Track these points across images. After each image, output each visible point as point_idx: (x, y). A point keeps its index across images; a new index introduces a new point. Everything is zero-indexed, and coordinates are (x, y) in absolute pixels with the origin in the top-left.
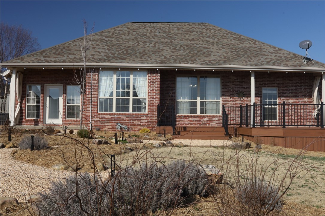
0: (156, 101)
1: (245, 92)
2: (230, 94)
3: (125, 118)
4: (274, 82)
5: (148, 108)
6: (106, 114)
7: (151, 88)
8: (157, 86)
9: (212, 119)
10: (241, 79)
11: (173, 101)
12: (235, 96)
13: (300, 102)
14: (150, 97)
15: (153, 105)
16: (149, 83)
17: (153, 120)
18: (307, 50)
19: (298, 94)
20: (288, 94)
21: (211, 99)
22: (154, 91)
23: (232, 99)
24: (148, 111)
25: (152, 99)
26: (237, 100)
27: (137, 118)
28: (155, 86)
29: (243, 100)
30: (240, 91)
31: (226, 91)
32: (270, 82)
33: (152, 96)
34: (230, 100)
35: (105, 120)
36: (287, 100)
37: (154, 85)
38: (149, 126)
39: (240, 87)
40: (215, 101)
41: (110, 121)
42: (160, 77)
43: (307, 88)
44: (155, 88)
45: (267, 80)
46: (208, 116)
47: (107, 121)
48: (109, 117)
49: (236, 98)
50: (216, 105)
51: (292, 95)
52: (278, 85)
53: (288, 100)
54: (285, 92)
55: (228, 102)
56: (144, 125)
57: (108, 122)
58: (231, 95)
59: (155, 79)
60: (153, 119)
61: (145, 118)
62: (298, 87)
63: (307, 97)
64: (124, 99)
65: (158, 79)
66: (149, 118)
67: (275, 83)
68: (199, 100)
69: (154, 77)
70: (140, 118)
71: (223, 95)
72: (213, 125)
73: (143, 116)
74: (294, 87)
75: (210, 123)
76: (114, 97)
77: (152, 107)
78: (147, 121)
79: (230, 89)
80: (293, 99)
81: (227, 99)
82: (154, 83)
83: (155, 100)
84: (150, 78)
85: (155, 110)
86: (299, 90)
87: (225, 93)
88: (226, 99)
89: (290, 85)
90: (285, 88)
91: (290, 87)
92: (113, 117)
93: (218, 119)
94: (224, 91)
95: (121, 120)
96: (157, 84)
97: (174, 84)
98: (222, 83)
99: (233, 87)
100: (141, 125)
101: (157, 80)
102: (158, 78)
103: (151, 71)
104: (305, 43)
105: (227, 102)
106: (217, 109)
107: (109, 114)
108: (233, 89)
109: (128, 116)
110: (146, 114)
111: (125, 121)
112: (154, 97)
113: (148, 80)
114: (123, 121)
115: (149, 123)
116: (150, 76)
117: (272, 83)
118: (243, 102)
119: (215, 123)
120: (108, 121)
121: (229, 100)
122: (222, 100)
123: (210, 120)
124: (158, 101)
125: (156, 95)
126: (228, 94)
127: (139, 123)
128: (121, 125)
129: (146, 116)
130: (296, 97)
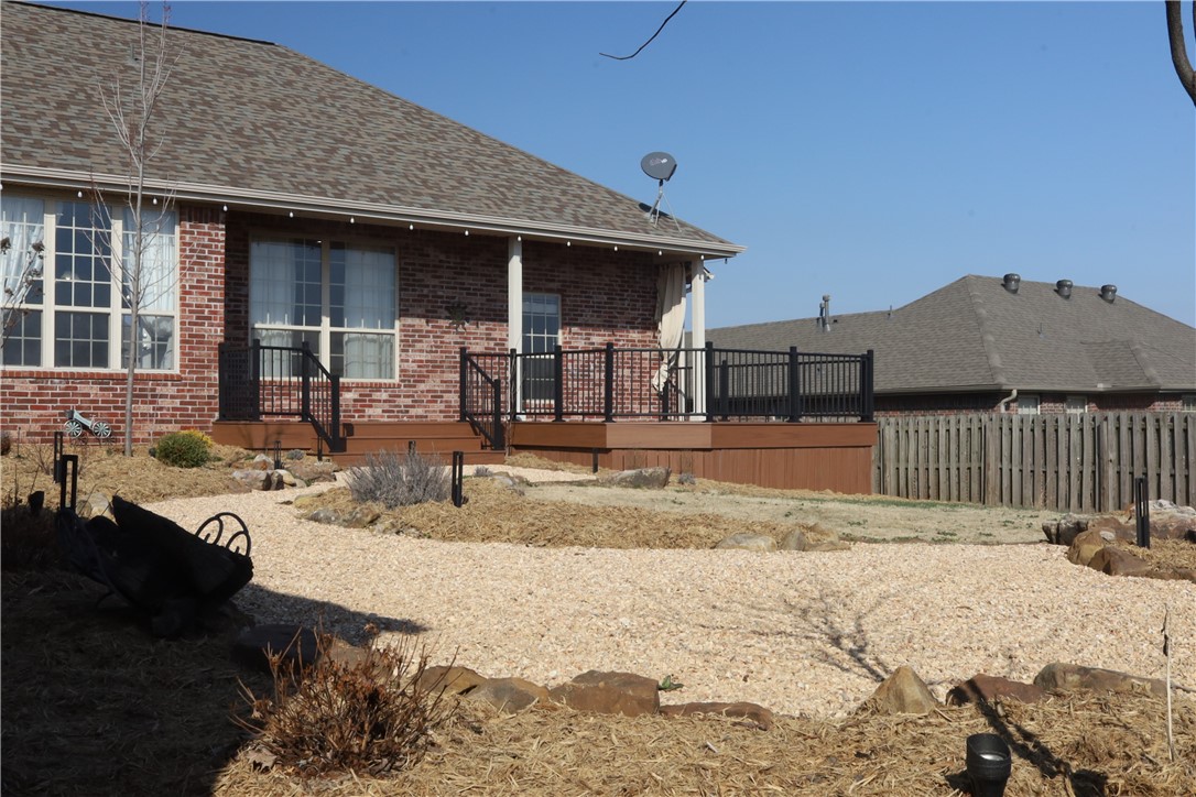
0: (212, 325)
1: (470, 304)
2: (427, 311)
3: (93, 390)
4: (551, 276)
5: (183, 354)
6: (18, 373)
7: (193, 275)
8: (216, 271)
9: (371, 395)
10: (458, 261)
11: (242, 328)
12: (440, 318)
13: (621, 343)
14: (191, 312)
15: (202, 343)
16: (187, 257)
17: (204, 397)
18: (661, 183)
19: (616, 317)
20: (588, 316)
21: (366, 326)
22: (204, 288)
23: (433, 327)
24: (181, 366)
25: (198, 318)
26: (446, 332)
27: (141, 390)
28: (207, 270)
29: (462, 333)
30: (457, 300)
31: (414, 301)
33: (197, 306)
34: (427, 332)
35: (13, 401)
36: (586, 334)
37: (203, 264)
38: (189, 422)
39: (456, 288)
40: (378, 334)
41: (35, 401)
42: (227, 236)
43: (638, 301)
44: (209, 276)
45: (535, 269)
46: (358, 384)
47: (19, 401)
48: (29, 387)
49: (444, 323)
50: (377, 345)
51: (599, 321)
52: (561, 286)
53: (590, 334)
54: (581, 311)
55: (419, 336)
56: (168, 418)
57: (26, 408)
58: (429, 315)
59: (206, 242)
60: (202, 394)
61: (171, 390)
62: (616, 295)
63: (637, 328)
64: (89, 314)
65: (220, 245)
66: (189, 391)
67: (553, 281)
68: (326, 328)
69: (205, 234)
70: (154, 390)
71: (404, 313)
72: (374, 416)
73: (166, 385)
74: (605, 294)
75: (364, 411)
76: (49, 308)
77: (198, 349)
78: (178, 401)
79: (425, 291)
80: (602, 332)
81: (416, 328)
82: (206, 258)
83: (206, 322)
84: (188, 236)
85: (209, 361)
86: (618, 304)
87: (411, 306)
88: (414, 326)
89: (593, 288)
90: (580, 297)
91: (593, 293)
92: (47, 388)
93: (390, 396)
94: (408, 300)
95: (79, 399)
96: (215, 264)
97: (243, 266)
98: (401, 269)
99: (434, 286)
100: (159, 417)
101: (216, 247)
102: (219, 241)
103: (193, 211)
104: (657, 161)
105: (417, 338)
106: (380, 359)
107: (31, 374)
108: (435, 292)
109: (108, 384)
110: (178, 376)
111: (96, 401)
112: (203, 312)
113: (184, 244)
114: (86, 402)
115: (187, 409)
116: (188, 229)
117: (547, 280)
118: (466, 338)
119: (378, 411)
120: (24, 401)
121: (421, 331)
122: (401, 331)
123: (365, 401)
124: (219, 329)
125: (213, 304)
126: (420, 311)
127: (148, 409)
128: (84, 421)
129: (177, 385)
130: (609, 326)
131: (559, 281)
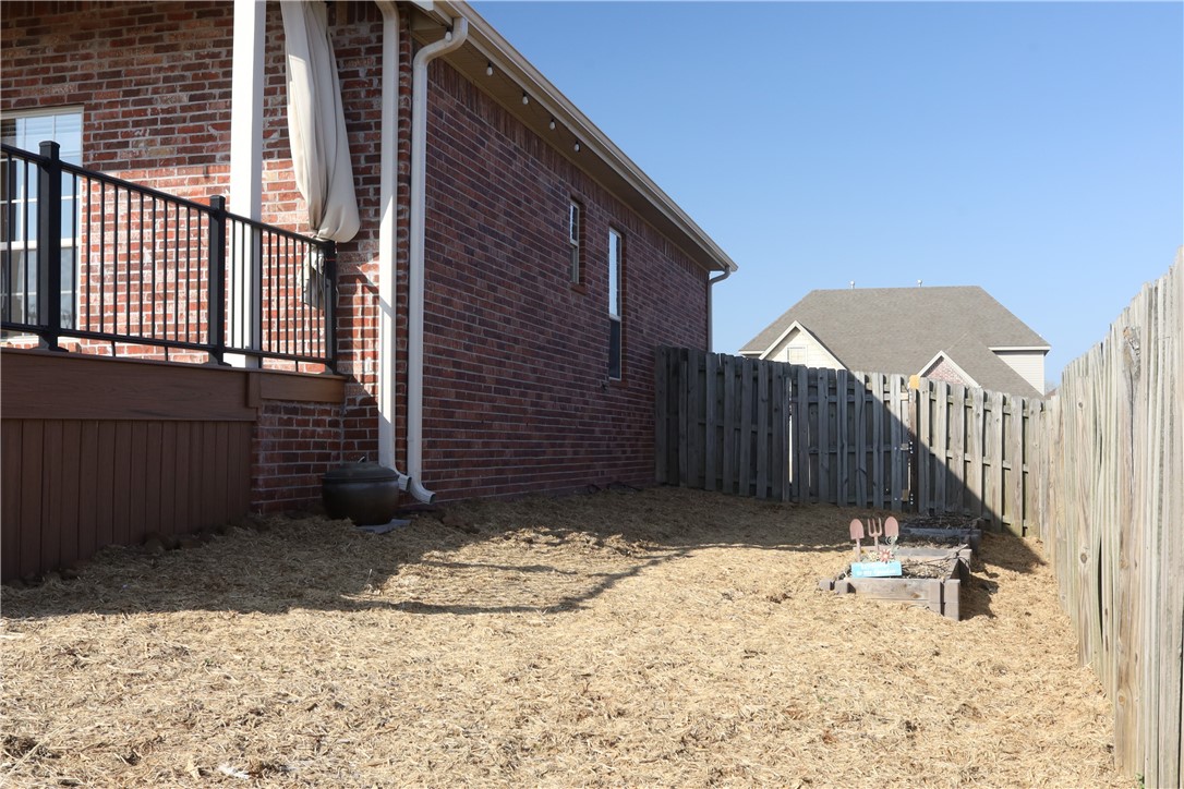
4: (56, 70)
19: (211, 138)
32: (34, 72)
51: (167, 152)
52: (81, 87)
54: (126, 135)
62: (212, 86)
67: (62, 80)
74: (185, 88)
89: (156, 81)
90: (124, 104)
91: (155, 91)
117: (48, 81)
130: (193, 161)
131: (73, 79)
